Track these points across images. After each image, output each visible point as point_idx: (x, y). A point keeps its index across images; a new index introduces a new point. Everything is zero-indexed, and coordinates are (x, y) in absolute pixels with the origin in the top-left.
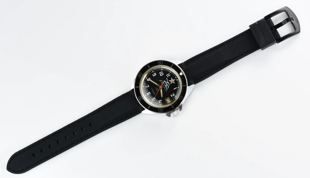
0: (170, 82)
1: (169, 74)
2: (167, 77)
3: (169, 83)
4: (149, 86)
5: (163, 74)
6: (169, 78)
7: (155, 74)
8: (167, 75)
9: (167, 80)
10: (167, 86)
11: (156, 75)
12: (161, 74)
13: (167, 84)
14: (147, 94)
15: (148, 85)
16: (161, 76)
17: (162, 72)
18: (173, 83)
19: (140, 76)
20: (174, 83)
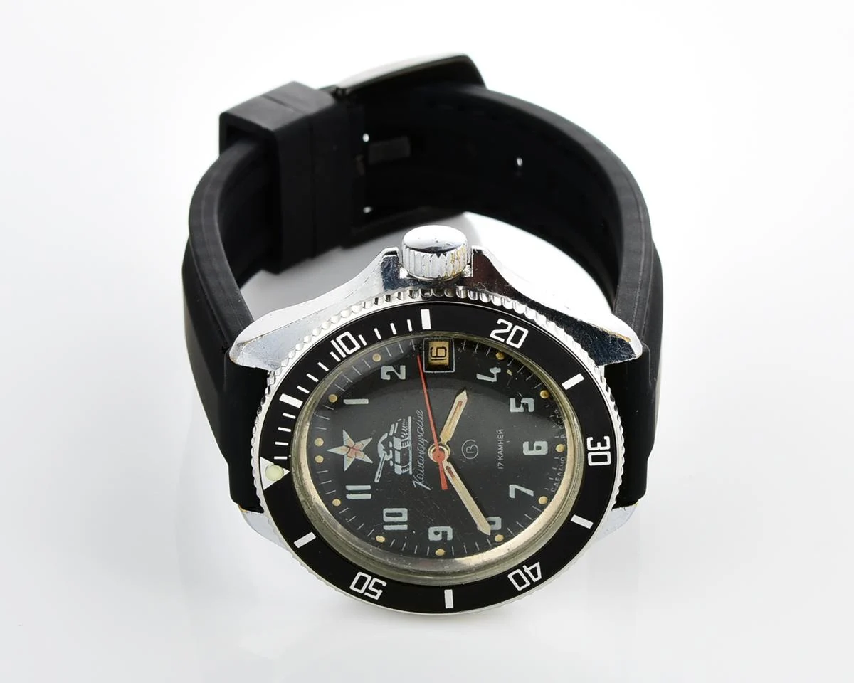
0: (371, 451)
1: (349, 497)
2: (369, 487)
3: (381, 447)
4: (512, 488)
5: (386, 510)
6: (361, 473)
7: (437, 533)
8: (369, 496)
9: (379, 470)
10: (398, 435)
11: (432, 530)
12: (397, 519)
13: (394, 450)
14: (544, 451)
15: (512, 495)
16: (404, 511)
17: (386, 528)
18: (356, 439)
19: (534, 572)
20: (346, 435)
